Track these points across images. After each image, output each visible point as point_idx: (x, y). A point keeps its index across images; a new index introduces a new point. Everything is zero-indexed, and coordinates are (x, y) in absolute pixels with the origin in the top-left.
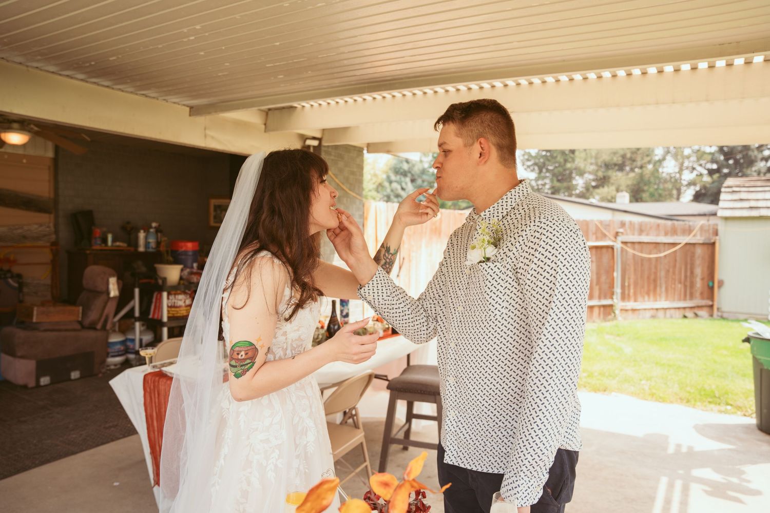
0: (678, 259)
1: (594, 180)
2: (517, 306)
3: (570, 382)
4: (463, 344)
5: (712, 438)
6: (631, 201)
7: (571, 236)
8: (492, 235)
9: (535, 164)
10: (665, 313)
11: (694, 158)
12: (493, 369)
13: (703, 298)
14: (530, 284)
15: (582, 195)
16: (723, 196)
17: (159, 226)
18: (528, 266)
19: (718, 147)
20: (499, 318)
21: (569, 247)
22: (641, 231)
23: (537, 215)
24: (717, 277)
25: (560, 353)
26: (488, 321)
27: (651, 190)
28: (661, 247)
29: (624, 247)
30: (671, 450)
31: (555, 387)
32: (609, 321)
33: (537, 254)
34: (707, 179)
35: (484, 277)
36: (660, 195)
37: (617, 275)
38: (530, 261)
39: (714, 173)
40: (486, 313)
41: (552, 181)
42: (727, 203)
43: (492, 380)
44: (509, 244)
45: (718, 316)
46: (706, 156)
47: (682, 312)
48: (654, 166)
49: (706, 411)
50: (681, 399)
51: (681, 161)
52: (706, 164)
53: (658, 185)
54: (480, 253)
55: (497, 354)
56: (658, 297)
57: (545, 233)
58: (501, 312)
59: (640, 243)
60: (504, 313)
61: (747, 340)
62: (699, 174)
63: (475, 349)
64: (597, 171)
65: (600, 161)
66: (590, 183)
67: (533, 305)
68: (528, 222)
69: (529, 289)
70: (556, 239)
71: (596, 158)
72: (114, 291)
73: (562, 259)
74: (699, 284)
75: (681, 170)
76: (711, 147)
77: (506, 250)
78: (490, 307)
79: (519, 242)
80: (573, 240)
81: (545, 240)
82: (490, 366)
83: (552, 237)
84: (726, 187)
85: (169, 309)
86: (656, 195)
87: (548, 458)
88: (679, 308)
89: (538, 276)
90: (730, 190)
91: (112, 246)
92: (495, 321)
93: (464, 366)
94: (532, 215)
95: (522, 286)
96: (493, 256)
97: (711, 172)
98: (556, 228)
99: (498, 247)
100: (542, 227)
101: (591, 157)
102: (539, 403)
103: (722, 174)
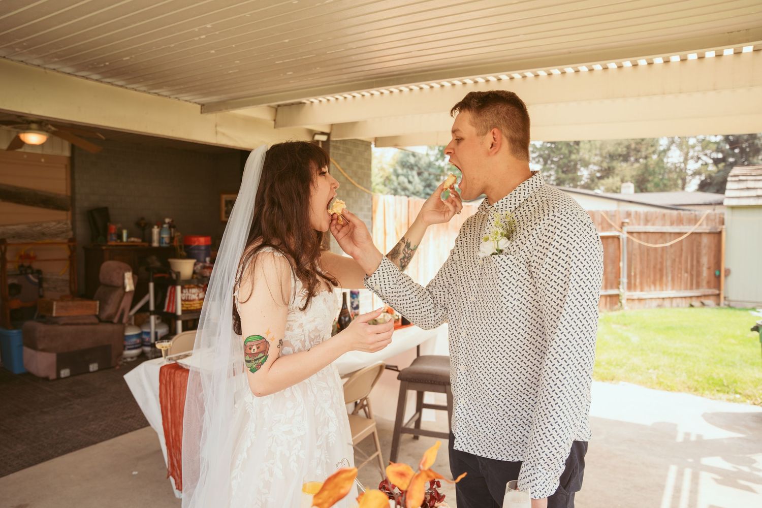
0: (684, 248)
1: (598, 171)
2: (529, 298)
3: (585, 375)
4: (474, 334)
5: (721, 427)
6: (636, 192)
7: (585, 230)
8: (505, 226)
9: (540, 156)
10: (672, 303)
11: (698, 148)
12: (504, 359)
13: (709, 287)
14: (544, 278)
15: (587, 186)
16: (729, 186)
17: (172, 221)
18: (542, 259)
19: (723, 136)
20: (511, 311)
21: (584, 241)
22: (647, 221)
23: (551, 208)
24: (724, 266)
25: (574, 347)
26: (500, 312)
27: (656, 180)
28: (667, 236)
29: (631, 237)
30: (680, 438)
31: (570, 381)
32: (615, 310)
33: (551, 248)
34: (712, 168)
35: (497, 269)
36: (665, 185)
37: (623, 265)
38: (544, 255)
39: (720, 163)
40: (498, 305)
41: (557, 172)
42: (733, 193)
43: (503, 370)
44: (522, 237)
45: (725, 305)
46: (711, 145)
47: (689, 301)
48: (659, 156)
49: (715, 399)
50: (688, 387)
51: (686, 150)
52: (711, 153)
53: (663, 175)
54: (493, 246)
55: (508, 345)
56: (664, 287)
57: (560, 227)
58: (513, 305)
59: (645, 233)
60: (516, 305)
61: (756, 329)
62: (704, 163)
63: (487, 340)
64: (602, 162)
65: (604, 152)
66: (595, 174)
67: (548, 299)
68: (542, 216)
69: (544, 282)
70: (570, 233)
71: (601, 149)
72: (129, 286)
73: (576, 253)
74: (705, 273)
75: (686, 160)
76: (716, 136)
77: (519, 243)
78: (502, 299)
79: (532, 235)
80: (587, 234)
81: (559, 234)
82: (501, 356)
83: (566, 232)
84: (732, 176)
85: (183, 303)
86: (662, 186)
87: (565, 450)
88: (685, 297)
89: (553, 270)
90: (737, 179)
91: (127, 241)
92: (506, 313)
93: (475, 355)
94: (546, 208)
95: (536, 280)
96: (506, 248)
97: (716, 162)
98: (570, 222)
99: (511, 239)
100: (556, 221)
101: (596, 148)
102: (555, 397)
103: (728, 163)
